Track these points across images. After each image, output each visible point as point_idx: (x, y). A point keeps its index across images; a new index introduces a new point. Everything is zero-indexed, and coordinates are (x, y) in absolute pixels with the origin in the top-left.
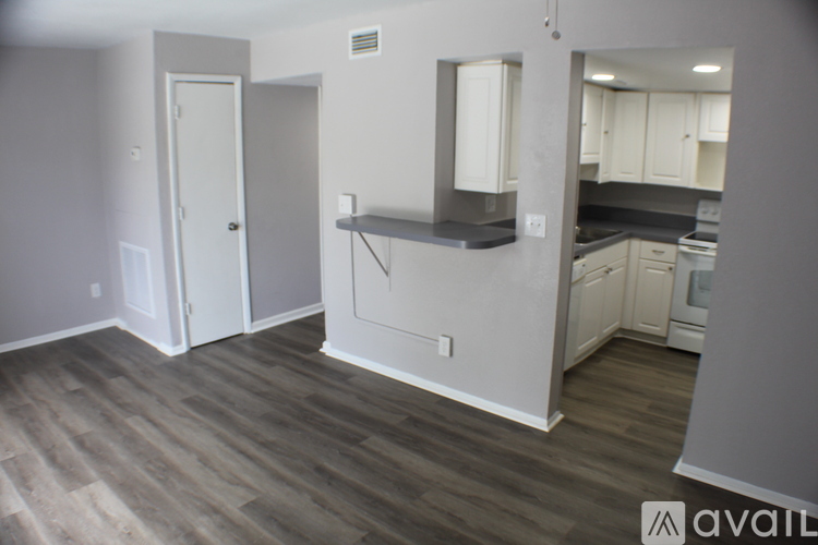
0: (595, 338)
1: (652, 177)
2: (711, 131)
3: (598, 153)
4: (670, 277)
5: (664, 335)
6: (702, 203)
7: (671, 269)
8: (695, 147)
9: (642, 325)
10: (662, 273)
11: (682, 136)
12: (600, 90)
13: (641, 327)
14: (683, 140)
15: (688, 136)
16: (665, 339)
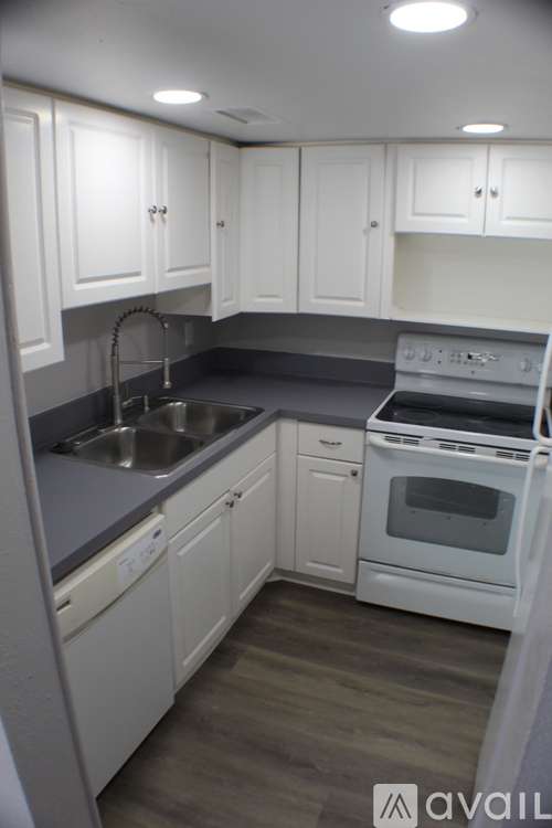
0: (223, 619)
1: (313, 301)
2: (415, 214)
3: (208, 265)
4: (354, 485)
5: (351, 581)
6: (403, 341)
7: (355, 474)
8: (390, 243)
9: (309, 564)
10: (342, 479)
11: (365, 224)
12: (204, 141)
13: (311, 567)
14: (366, 232)
15: (374, 225)
16: (353, 587)
